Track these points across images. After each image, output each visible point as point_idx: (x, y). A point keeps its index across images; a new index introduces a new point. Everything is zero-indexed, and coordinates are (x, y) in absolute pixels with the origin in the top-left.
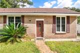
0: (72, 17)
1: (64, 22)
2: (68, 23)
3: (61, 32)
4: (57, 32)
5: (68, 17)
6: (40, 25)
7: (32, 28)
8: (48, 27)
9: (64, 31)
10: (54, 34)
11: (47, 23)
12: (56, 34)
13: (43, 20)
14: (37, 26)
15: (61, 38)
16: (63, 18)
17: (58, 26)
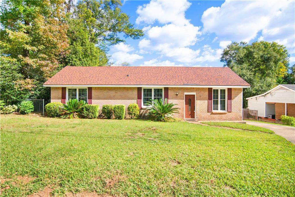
0: (235, 89)
1: (223, 97)
2: (230, 98)
3: (219, 111)
4: (214, 111)
5: (230, 90)
6: (190, 101)
7: (179, 104)
8: (201, 105)
9: (224, 109)
10: (209, 114)
11: (200, 99)
12: (212, 114)
13: (194, 93)
14: (186, 104)
15: (219, 119)
16: (223, 91)
17: (216, 103)
